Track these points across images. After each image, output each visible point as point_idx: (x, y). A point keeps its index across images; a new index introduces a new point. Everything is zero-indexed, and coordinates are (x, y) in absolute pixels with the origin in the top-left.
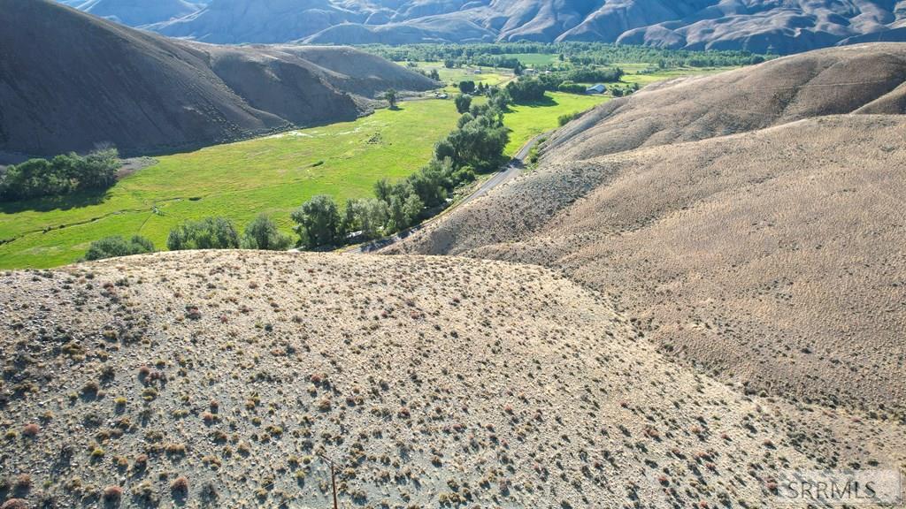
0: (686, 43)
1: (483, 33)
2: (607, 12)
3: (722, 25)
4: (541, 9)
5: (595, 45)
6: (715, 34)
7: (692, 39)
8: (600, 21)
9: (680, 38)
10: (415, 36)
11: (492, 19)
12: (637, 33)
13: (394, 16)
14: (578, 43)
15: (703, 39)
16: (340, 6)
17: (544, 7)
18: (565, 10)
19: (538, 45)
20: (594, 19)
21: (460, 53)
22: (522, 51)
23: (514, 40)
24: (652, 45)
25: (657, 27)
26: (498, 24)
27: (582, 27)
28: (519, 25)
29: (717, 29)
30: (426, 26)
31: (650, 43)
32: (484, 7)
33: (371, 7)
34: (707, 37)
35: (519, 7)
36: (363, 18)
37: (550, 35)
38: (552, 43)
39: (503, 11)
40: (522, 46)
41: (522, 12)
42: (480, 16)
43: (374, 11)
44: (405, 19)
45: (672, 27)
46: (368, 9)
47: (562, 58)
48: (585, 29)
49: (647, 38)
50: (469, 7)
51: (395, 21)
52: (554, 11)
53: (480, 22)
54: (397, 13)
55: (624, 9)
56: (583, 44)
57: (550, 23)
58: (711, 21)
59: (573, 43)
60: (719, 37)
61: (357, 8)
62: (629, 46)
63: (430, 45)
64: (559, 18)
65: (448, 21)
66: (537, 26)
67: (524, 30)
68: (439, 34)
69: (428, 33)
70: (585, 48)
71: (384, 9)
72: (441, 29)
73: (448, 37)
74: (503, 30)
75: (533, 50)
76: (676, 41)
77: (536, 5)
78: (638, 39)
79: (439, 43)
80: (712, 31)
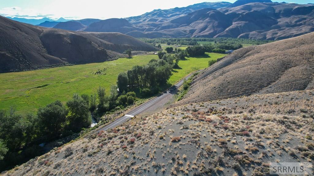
0: (266, 38)
1: (186, 35)
2: (234, 27)
3: (281, 31)
4: (209, 27)
5: (229, 38)
6: (278, 35)
7: (268, 36)
8: (231, 30)
9: (263, 36)
10: (160, 35)
11: (190, 30)
12: (246, 35)
13: (154, 30)
14: (222, 38)
15: (273, 36)
16: (136, 26)
17: (210, 26)
18: (217, 27)
19: (207, 39)
20: (229, 30)
21: (175, 40)
22: (200, 40)
23: (198, 37)
24: (253, 39)
25: (254, 32)
26: (192, 32)
27: (224, 33)
28: (200, 32)
29: (279, 33)
30: (165, 32)
31: (251, 38)
32: (188, 26)
33: (146, 26)
34: (275, 36)
35: (200, 26)
36: (143, 30)
37: (211, 35)
38: (212, 38)
39: (194, 28)
40: (200, 39)
41: (201, 28)
42: (186, 29)
43: (147, 28)
44: (158, 30)
45: (260, 32)
46: (146, 27)
47: (216, 42)
48: (225, 33)
49: (250, 36)
50: (182, 26)
51: (154, 31)
52: (213, 27)
53: (185, 31)
54: (156, 28)
55: (241, 26)
56: (224, 38)
57: (212, 31)
58: (276, 30)
59: (220, 38)
60: (280, 35)
61: (142, 27)
62: (243, 39)
63: (165, 38)
64: (215, 30)
65: (173, 30)
66: (207, 32)
67: (201, 34)
68: (170, 35)
69: (165, 35)
70: (225, 40)
71: (152, 27)
72: (170, 33)
73: (172, 36)
74: (194, 34)
75: (205, 40)
76: (262, 37)
77: (207, 25)
78: (246, 37)
79: (168, 38)
80: (277, 33)
